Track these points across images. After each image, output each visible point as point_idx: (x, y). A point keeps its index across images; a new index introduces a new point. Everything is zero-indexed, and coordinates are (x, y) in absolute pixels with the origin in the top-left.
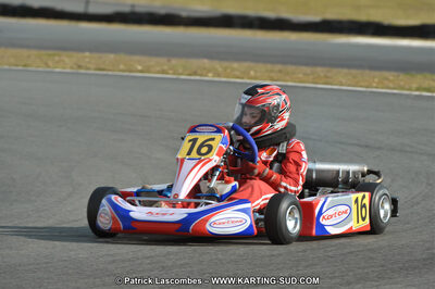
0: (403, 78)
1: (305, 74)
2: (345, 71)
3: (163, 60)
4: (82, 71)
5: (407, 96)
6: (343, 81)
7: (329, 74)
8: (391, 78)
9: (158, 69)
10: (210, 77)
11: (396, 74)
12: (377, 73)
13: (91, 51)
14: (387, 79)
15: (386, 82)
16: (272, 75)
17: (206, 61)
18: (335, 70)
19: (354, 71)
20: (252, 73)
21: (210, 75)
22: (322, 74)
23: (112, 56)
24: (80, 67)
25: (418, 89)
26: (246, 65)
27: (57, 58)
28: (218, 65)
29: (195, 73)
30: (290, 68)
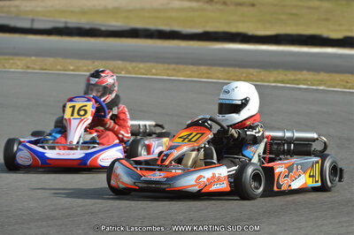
0: (263, 73)
1: (192, 71)
2: (221, 69)
3: (89, 62)
4: (29, 71)
7: (209, 71)
8: (255, 73)
9: (85, 68)
10: (123, 74)
11: (258, 70)
12: (244, 70)
13: (36, 55)
14: (252, 74)
15: (251, 77)
16: (168, 72)
17: (120, 62)
18: (214, 68)
19: (228, 69)
20: (154, 71)
21: (123, 72)
22: (205, 71)
23: (51, 60)
24: (28, 68)
25: (274, 82)
26: (149, 65)
27: (11, 61)
28: (129, 66)
30: (182, 67)
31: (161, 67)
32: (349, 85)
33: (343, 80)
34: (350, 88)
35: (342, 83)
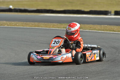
0: (59, 25)
1: (32, 24)
2: (43, 23)
5: (61, 30)
6: (43, 26)
7: (39, 24)
8: (56, 25)
10: (6, 26)
12: (52, 24)
14: (55, 25)
15: (54, 26)
16: (23, 25)
17: (5, 21)
18: (41, 23)
19: (46, 23)
20: (18, 24)
21: (6, 25)
22: (37, 24)
25: (63, 28)
26: (15, 22)
28: (8, 23)
29: (2, 25)
30: (28, 23)
31: (20, 23)
32: (91, 29)
33: (89, 27)
34: (92, 30)
35: (89, 28)
